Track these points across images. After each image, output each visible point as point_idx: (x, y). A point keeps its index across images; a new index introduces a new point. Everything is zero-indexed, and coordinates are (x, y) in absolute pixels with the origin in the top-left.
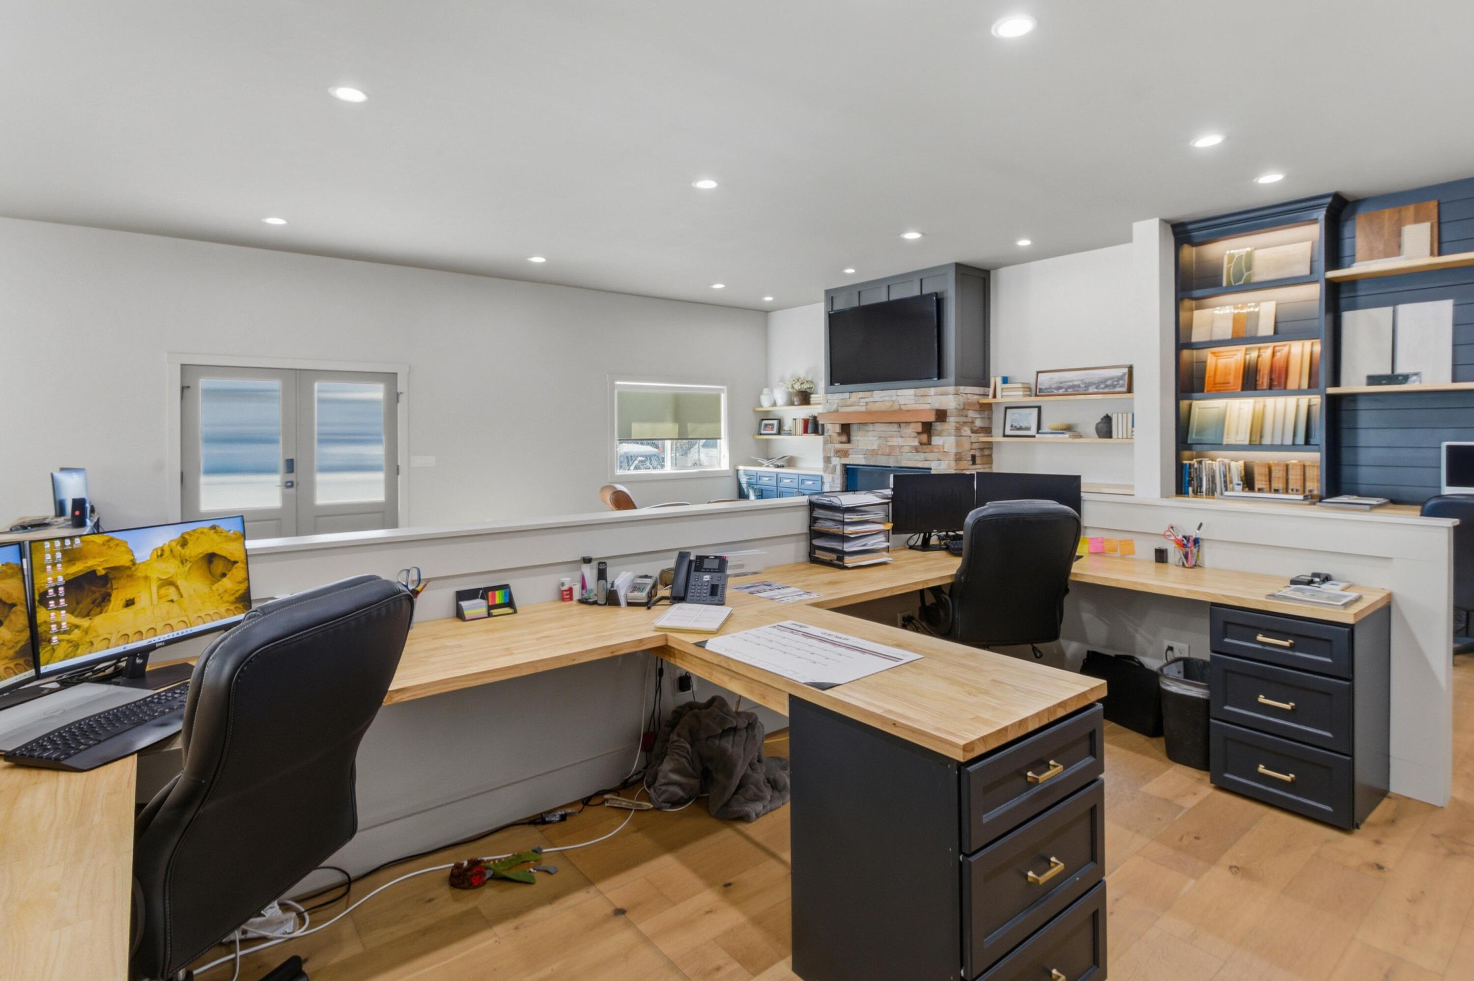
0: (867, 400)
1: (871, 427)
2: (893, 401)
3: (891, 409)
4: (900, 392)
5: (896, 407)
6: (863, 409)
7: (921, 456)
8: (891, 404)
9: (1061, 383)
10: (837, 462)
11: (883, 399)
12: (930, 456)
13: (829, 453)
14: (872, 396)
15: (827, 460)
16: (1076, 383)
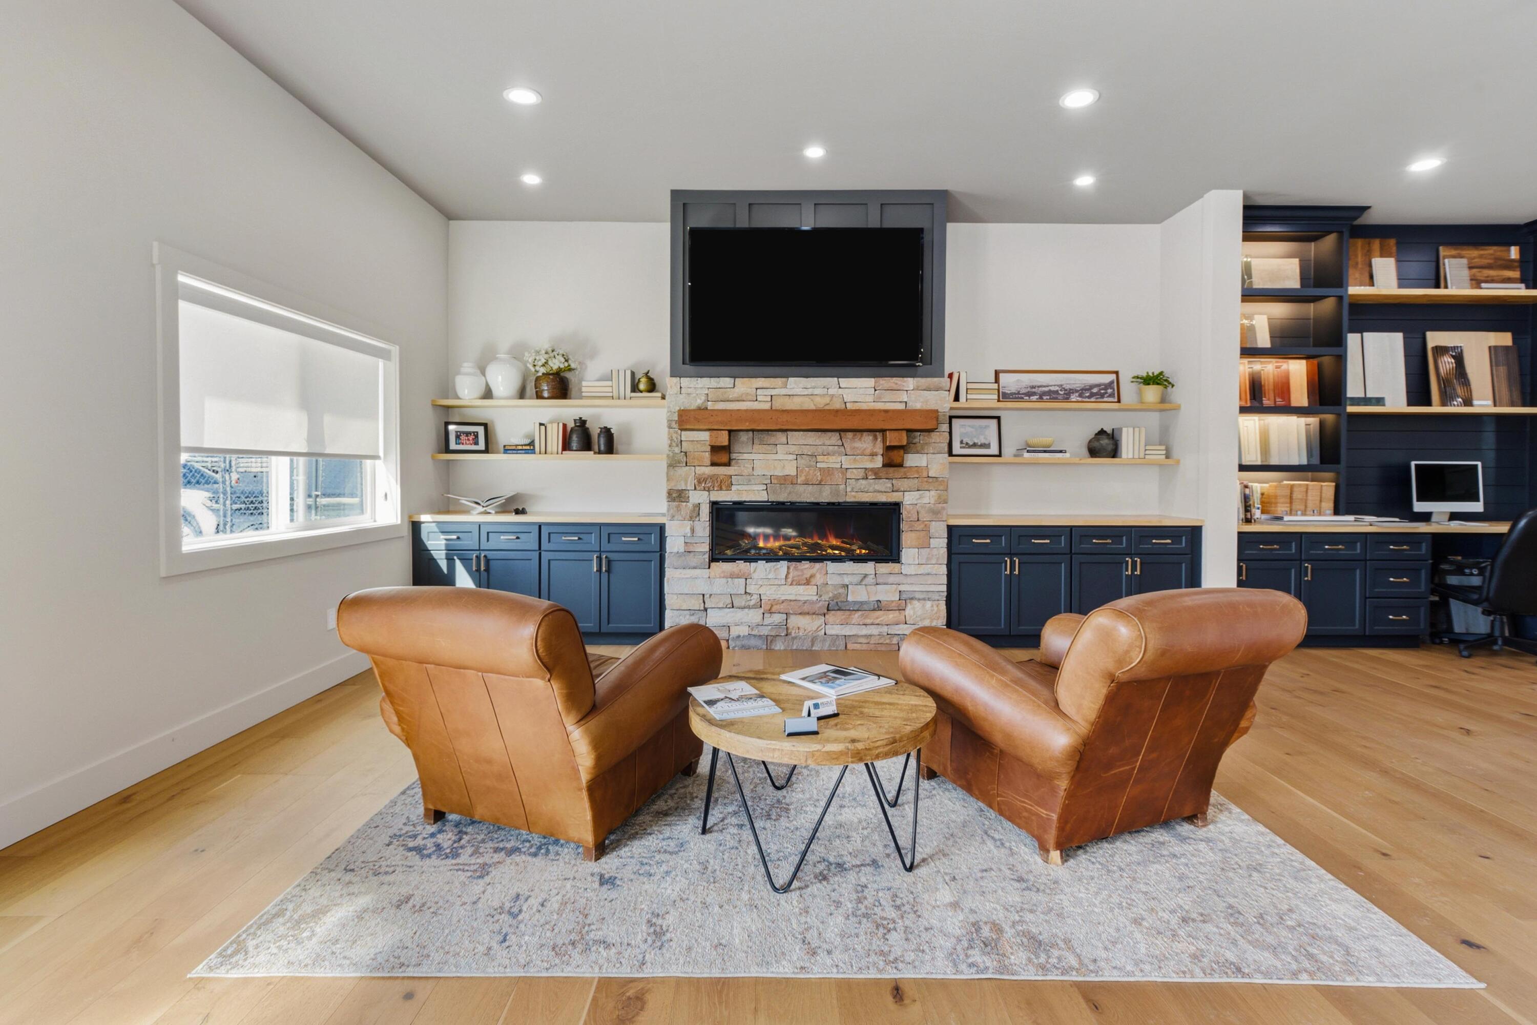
0: (773, 392)
1: (782, 438)
2: (832, 396)
3: (827, 408)
4: (844, 382)
5: (838, 405)
6: (767, 406)
7: (885, 485)
8: (827, 400)
9: (1033, 387)
10: (701, 499)
11: (809, 391)
12: (898, 483)
13: (683, 483)
14: (785, 386)
15: (677, 496)
16: (1052, 388)
